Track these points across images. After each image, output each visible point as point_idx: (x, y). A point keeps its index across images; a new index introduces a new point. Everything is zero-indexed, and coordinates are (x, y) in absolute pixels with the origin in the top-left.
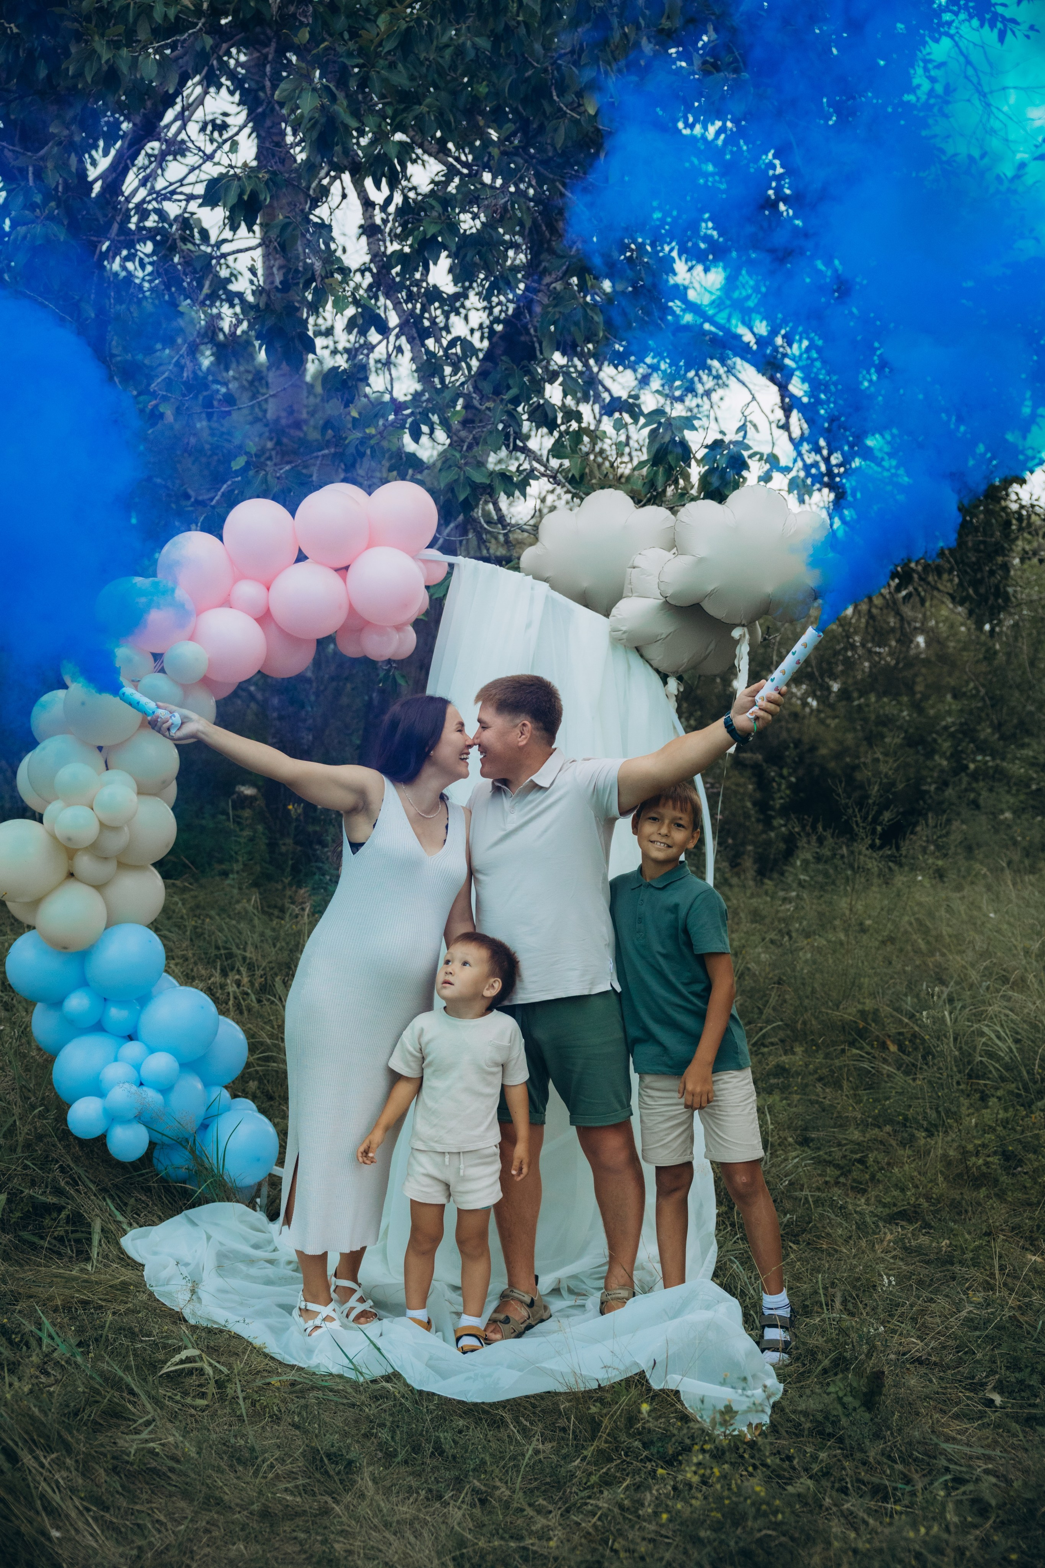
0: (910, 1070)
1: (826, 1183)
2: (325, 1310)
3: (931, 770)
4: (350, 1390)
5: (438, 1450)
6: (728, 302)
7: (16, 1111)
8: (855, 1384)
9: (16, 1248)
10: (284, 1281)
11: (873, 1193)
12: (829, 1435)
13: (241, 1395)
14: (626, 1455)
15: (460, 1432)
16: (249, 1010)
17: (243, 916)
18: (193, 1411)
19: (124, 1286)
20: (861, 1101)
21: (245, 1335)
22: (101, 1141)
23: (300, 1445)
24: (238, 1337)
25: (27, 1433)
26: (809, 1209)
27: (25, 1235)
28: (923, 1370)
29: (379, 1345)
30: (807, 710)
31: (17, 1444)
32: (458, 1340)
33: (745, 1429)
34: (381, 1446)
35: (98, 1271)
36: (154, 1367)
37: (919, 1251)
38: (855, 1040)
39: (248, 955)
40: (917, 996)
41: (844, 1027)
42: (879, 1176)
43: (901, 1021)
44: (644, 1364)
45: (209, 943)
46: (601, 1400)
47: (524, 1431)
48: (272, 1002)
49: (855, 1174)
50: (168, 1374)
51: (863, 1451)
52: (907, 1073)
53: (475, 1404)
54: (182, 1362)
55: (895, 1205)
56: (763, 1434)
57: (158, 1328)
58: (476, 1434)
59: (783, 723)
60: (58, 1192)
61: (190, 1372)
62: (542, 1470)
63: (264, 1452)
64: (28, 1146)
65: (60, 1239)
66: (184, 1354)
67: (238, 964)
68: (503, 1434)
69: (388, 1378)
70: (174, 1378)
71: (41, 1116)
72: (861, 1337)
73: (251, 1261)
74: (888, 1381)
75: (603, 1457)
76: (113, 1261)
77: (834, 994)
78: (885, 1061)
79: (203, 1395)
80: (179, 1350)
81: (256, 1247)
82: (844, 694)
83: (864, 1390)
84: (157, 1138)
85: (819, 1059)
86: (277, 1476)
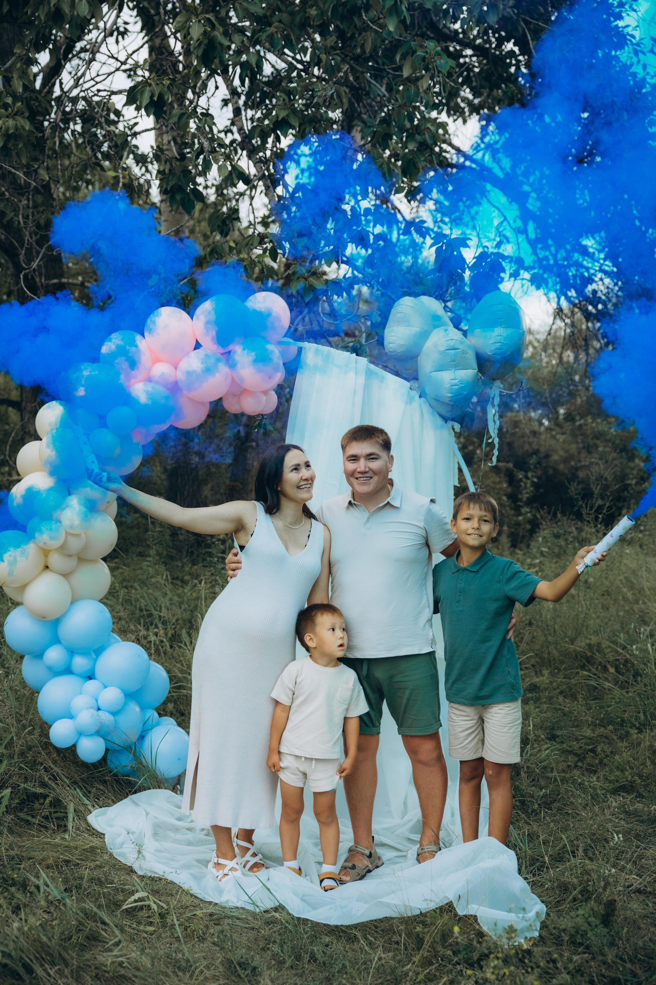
0: (624, 686)
1: (569, 766)
2: (231, 864)
3: (632, 469)
4: (250, 918)
5: (313, 958)
6: (483, 146)
7: (13, 730)
8: (596, 909)
9: (16, 824)
10: (200, 843)
11: (601, 774)
12: (579, 943)
13: (177, 923)
14: (442, 960)
15: (327, 946)
16: (165, 653)
17: (156, 587)
18: (145, 935)
19: (93, 850)
20: (590, 709)
21: (177, 881)
22: (73, 749)
23: (220, 957)
24: (172, 883)
25: (38, 953)
26: (558, 786)
27: (22, 815)
28: (642, 897)
29: (269, 887)
30: (543, 429)
31: (32, 961)
32: (321, 881)
33: (522, 941)
34: (274, 956)
35: (73, 839)
36: (118, 905)
37: (636, 813)
38: (584, 665)
39: (162, 614)
40: (627, 633)
41: (577, 656)
42: (605, 761)
43: (617, 651)
44: (451, 896)
45: (135, 607)
46: (423, 923)
47: (370, 944)
48: (180, 647)
49: (588, 760)
50: (126, 910)
51: (603, 955)
52: (622, 687)
53: (337, 926)
54: (135, 901)
55: (617, 781)
56: (534, 945)
57: (117, 878)
58: (338, 947)
59: (526, 439)
60: (44, 785)
61: (141, 908)
62: (385, 971)
63: (195, 962)
64: (22, 754)
65: (46, 818)
66: (137, 896)
67: (157, 621)
68: (356, 946)
69: (276, 909)
70: (131, 912)
71: (30, 733)
72: (599, 876)
73: (176, 830)
74: (619, 905)
75: (426, 962)
76: (83, 832)
77: (569, 633)
78: (606, 679)
79: (151, 924)
80: (132, 893)
81: (179, 819)
82: (569, 417)
83: (602, 912)
84: (111, 746)
85: (560, 679)
86: (206, 979)
